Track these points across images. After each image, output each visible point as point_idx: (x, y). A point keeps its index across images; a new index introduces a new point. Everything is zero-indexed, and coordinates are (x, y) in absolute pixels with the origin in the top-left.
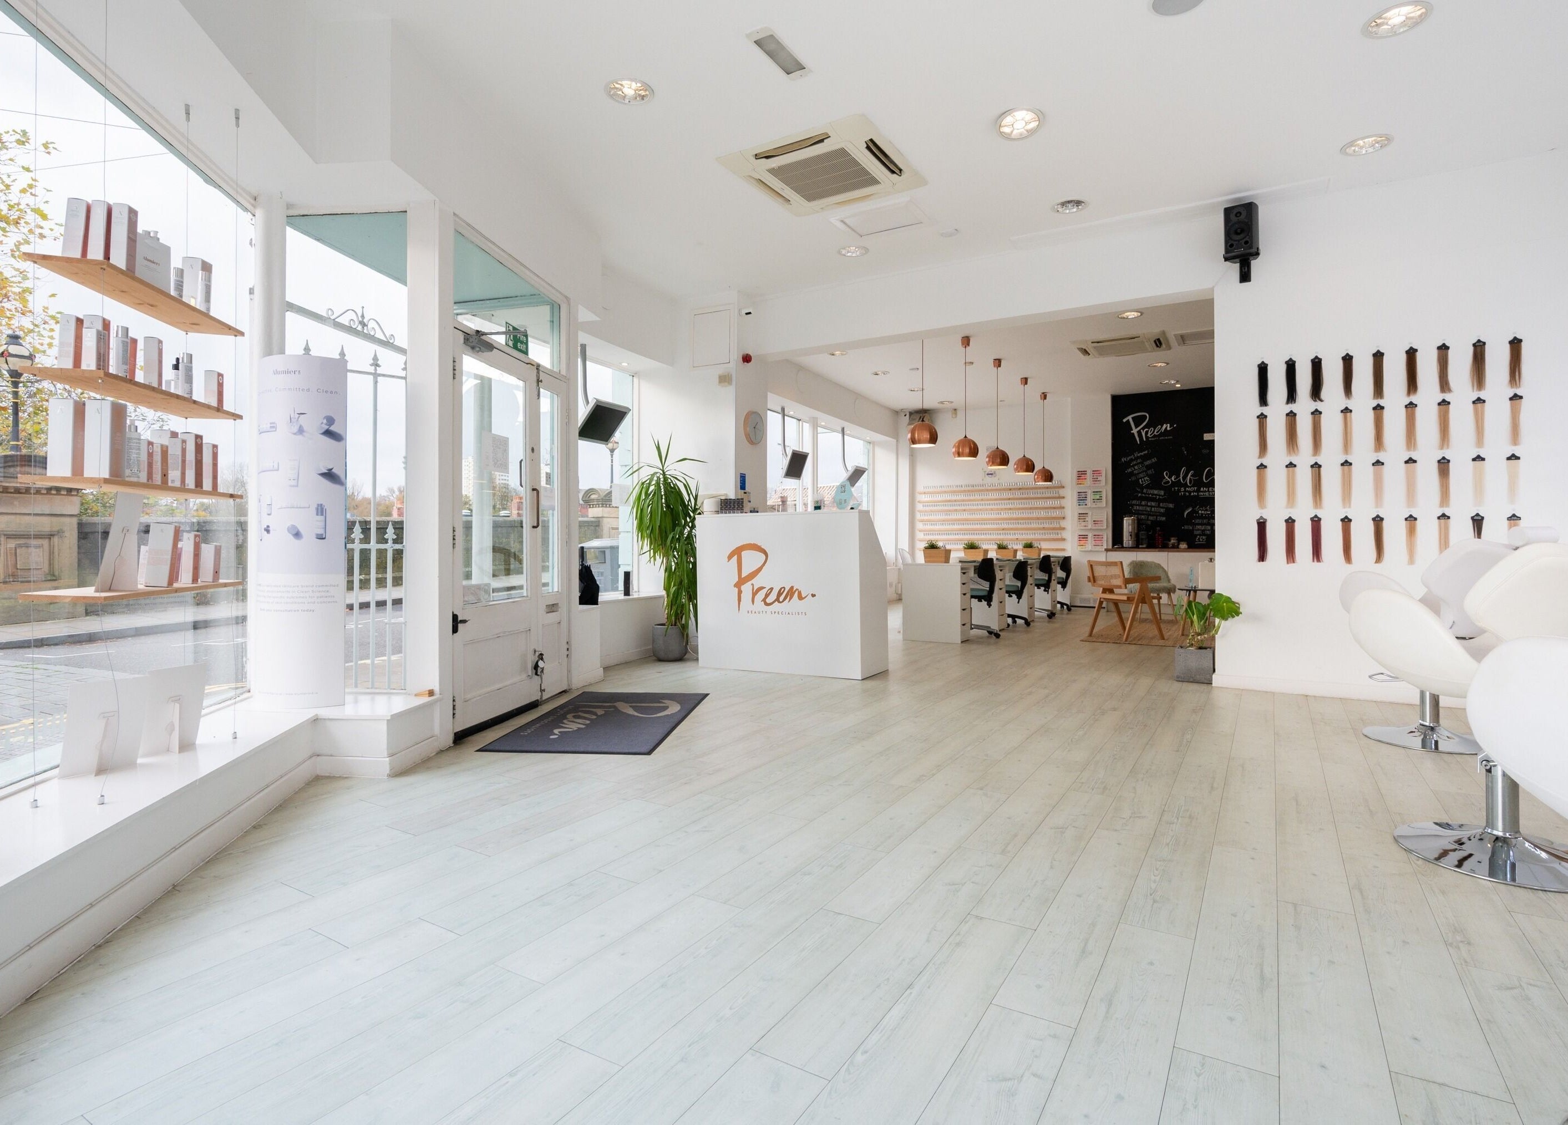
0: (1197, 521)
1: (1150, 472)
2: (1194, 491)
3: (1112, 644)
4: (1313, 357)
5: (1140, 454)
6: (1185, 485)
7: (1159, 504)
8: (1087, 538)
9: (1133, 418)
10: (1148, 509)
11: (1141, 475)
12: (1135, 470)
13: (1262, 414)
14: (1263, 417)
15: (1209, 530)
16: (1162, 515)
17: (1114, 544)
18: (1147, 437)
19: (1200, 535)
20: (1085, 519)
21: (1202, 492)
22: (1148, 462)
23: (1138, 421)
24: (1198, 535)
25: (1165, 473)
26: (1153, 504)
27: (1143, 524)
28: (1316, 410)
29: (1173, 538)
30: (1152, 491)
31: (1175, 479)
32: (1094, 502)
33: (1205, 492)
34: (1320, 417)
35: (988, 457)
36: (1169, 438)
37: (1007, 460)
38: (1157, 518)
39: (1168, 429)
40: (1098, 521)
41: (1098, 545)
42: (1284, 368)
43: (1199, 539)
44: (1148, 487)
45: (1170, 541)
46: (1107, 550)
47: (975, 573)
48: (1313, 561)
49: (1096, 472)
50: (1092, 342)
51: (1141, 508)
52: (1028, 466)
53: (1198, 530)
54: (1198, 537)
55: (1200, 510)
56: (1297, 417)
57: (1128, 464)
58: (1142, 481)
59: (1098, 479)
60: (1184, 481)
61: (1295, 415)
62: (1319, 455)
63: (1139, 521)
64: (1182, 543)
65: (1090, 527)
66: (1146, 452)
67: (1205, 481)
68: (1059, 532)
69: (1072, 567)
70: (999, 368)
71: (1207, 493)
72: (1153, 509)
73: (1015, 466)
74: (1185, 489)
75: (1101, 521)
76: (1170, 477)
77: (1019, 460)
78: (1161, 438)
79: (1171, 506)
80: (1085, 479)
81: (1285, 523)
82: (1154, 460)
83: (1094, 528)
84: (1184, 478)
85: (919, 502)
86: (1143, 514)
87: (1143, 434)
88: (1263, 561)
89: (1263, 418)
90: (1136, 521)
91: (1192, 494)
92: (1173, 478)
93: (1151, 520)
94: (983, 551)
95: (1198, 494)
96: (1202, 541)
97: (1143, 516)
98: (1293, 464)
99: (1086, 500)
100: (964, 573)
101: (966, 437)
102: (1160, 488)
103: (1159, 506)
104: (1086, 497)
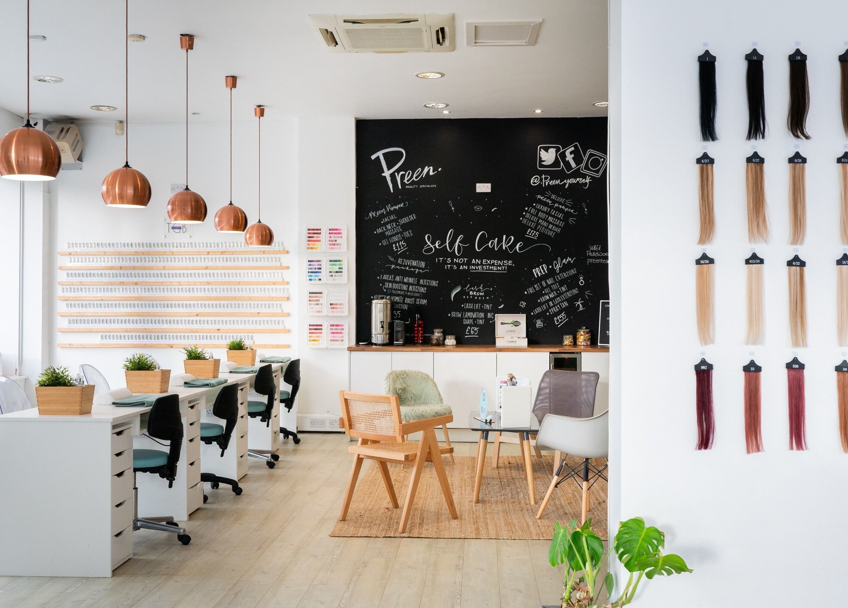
0: (469, 306)
1: (407, 234)
2: (463, 264)
3: (382, 539)
4: (792, 52)
5: (394, 207)
6: (452, 255)
7: (418, 281)
8: (320, 333)
9: (383, 154)
10: (405, 287)
11: (395, 239)
12: (387, 230)
13: (705, 156)
14: (706, 161)
15: (482, 319)
16: (424, 296)
17: (358, 341)
18: (403, 183)
19: (471, 326)
20: (318, 301)
21: (474, 265)
22: (405, 220)
23: (392, 159)
24: (468, 325)
25: (426, 236)
26: (411, 280)
27: (397, 310)
28: (797, 155)
29: (437, 330)
30: (408, 262)
31: (439, 246)
32: (332, 276)
33: (478, 265)
34: (803, 169)
35: (173, 203)
36: (432, 186)
37: (203, 210)
38: (415, 301)
39: (431, 173)
40: (336, 304)
41: (337, 341)
42: (743, 67)
43: (469, 331)
44: (404, 256)
45: (433, 333)
46: (350, 349)
47: (142, 427)
48: (792, 448)
49: (335, 232)
50: (345, 21)
51: (396, 286)
52: (236, 219)
53: (469, 318)
54: (469, 327)
55: (471, 290)
56: (766, 165)
57: (377, 222)
58: (396, 247)
59: (337, 242)
60: (450, 250)
61: (762, 161)
62: (802, 243)
63: (393, 306)
64: (450, 337)
65: (325, 313)
66: (402, 205)
67: (477, 250)
68: (281, 319)
69: (301, 376)
70: (189, 51)
71: (480, 267)
72: (411, 287)
73: (217, 219)
74: (452, 260)
75: (340, 304)
76: (433, 243)
77: (223, 210)
78: (421, 187)
79: (434, 283)
80: (319, 241)
81: (743, 373)
82: (413, 217)
83: (331, 314)
84: (452, 244)
85: (61, 268)
86: (398, 295)
87: (399, 179)
88: (706, 448)
89: (707, 164)
90: (389, 306)
91: (461, 268)
92: (437, 245)
93: (409, 304)
94: (160, 374)
95: (468, 267)
96: (474, 334)
97: (397, 298)
98: (759, 258)
99: (320, 272)
100: (119, 433)
101: (127, 165)
102: (420, 257)
103: (418, 284)
104: (320, 269)
